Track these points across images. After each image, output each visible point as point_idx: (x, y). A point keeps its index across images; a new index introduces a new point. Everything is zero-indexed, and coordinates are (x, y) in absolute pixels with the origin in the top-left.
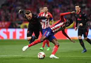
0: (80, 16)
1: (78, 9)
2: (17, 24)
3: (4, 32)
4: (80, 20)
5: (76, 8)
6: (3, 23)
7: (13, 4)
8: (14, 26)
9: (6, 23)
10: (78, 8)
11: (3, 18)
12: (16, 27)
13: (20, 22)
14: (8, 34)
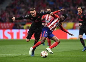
0: (82, 17)
1: (80, 11)
2: (20, 25)
3: (8, 33)
4: (81, 20)
5: (78, 10)
6: (7, 24)
7: (17, 6)
8: (18, 27)
9: (10, 24)
10: (80, 9)
11: (7, 20)
12: (20, 28)
13: (24, 23)
14: (12, 34)
